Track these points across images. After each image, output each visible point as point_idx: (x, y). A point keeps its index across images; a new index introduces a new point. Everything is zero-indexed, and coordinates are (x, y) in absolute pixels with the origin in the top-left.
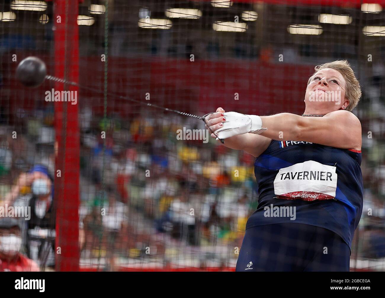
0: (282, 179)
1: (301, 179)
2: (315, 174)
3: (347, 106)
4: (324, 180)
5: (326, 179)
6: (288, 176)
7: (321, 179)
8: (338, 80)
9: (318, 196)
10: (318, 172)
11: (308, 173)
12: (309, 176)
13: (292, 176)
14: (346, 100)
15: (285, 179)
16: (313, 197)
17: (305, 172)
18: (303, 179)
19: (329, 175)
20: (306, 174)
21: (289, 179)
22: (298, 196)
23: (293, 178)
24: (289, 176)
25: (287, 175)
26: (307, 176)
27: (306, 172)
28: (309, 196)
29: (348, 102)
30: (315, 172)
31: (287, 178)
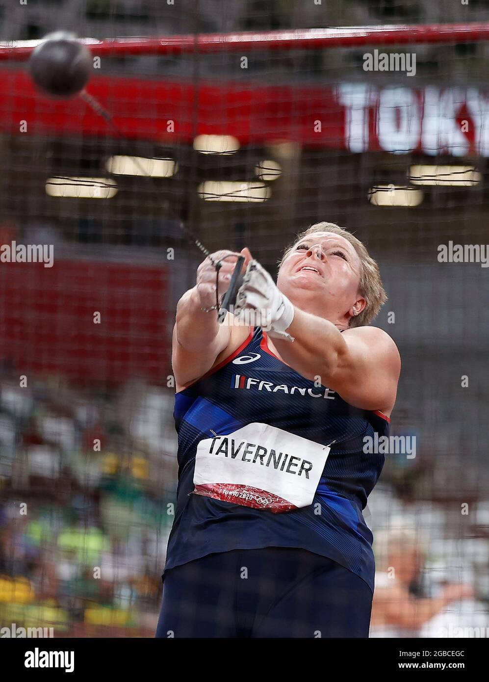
0: (211, 452)
1: (249, 461)
2: (280, 458)
3: (362, 310)
4: (294, 473)
5: (298, 472)
6: (224, 448)
7: (288, 471)
8: (346, 252)
9: (273, 502)
10: (287, 455)
11: (266, 451)
12: (265, 459)
13: (233, 449)
14: (360, 298)
15: (217, 454)
16: (262, 501)
17: (259, 448)
18: (252, 461)
19: (307, 466)
20: (262, 452)
21: (226, 455)
22: (235, 493)
23: (234, 455)
24: (227, 448)
25: (223, 444)
26: (262, 457)
27: (262, 448)
28: (255, 498)
29: (362, 301)
30: (281, 454)
31: (223, 452)
